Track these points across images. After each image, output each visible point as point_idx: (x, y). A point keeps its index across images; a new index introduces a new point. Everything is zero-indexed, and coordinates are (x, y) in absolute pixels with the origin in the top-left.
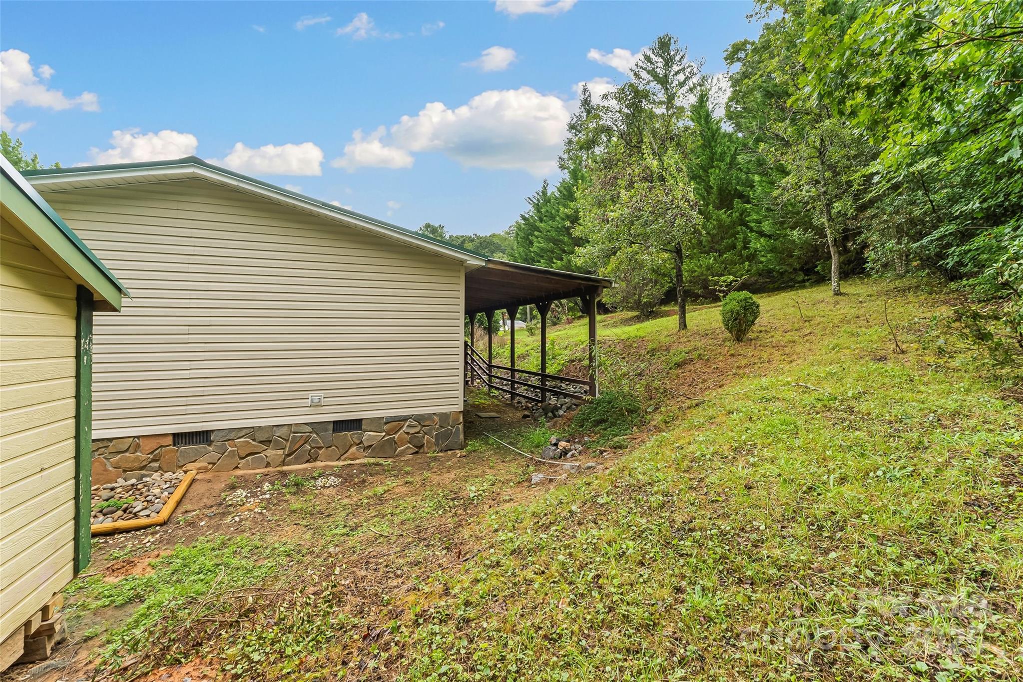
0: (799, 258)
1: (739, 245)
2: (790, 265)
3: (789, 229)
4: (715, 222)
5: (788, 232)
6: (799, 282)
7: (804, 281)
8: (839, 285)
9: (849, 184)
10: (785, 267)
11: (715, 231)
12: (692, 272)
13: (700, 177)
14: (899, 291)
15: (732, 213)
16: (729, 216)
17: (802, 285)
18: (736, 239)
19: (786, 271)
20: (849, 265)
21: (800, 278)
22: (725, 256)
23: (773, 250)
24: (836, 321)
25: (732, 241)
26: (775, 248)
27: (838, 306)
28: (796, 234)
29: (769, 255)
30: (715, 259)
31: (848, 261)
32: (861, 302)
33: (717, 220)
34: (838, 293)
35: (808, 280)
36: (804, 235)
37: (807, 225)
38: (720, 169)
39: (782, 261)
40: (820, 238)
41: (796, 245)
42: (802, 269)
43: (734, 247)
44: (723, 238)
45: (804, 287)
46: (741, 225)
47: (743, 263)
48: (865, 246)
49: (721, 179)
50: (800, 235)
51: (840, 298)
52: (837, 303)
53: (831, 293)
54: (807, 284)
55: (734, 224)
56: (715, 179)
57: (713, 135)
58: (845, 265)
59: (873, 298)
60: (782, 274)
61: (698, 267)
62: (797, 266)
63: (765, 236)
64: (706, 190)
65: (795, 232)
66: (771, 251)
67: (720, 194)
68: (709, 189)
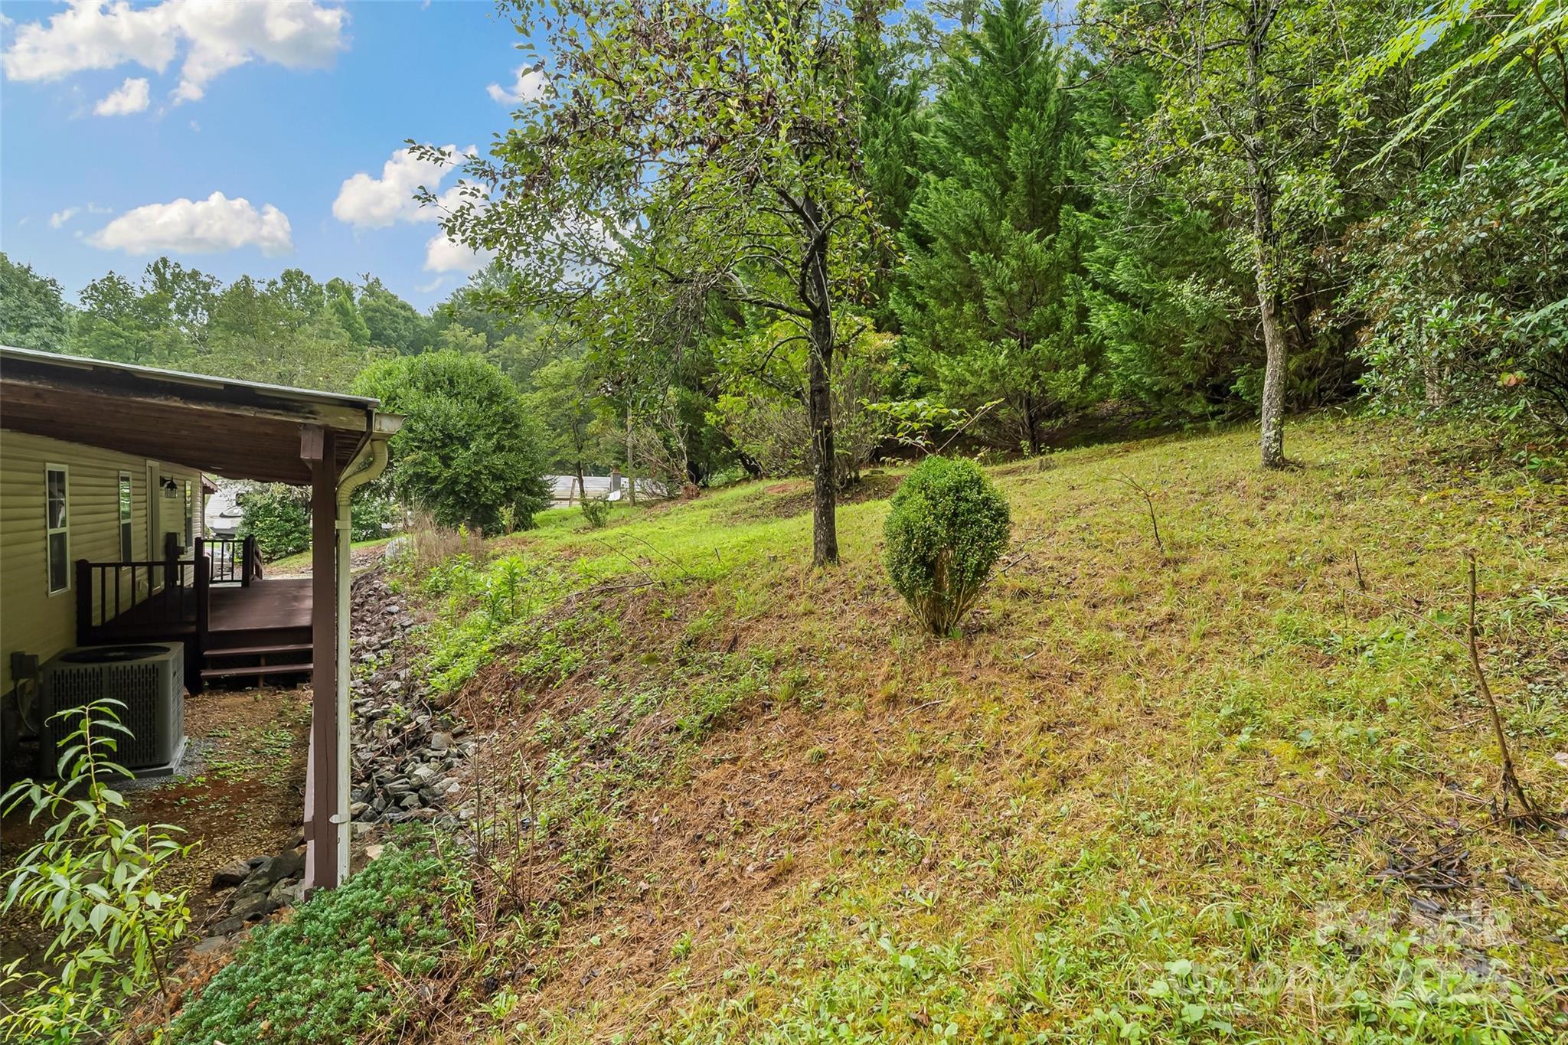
0: (1196, 357)
1: (1069, 321)
2: (1175, 374)
3: (1172, 280)
4: (1014, 263)
5: (1170, 286)
6: (1194, 419)
7: (1203, 417)
8: (1279, 438)
9: (1330, 115)
10: (1164, 380)
11: (1015, 287)
12: (960, 385)
13: (989, 150)
14: (1445, 462)
15: (1053, 240)
16: (1049, 247)
17: (1200, 427)
18: (1062, 305)
19: (1168, 390)
20: (1310, 379)
21: (1196, 409)
22: (1036, 346)
23: (1136, 334)
24: (1257, 572)
25: (1054, 312)
26: (1141, 329)
27: (1271, 507)
28: (1187, 292)
29: (1127, 348)
30: (1011, 355)
31: (1309, 369)
32: (1339, 496)
33: (1017, 257)
34: (1277, 462)
35: (1213, 415)
36: (1206, 293)
37: (1215, 269)
38: (1032, 128)
39: (1156, 364)
40: (1243, 304)
41: (1188, 324)
42: (1201, 386)
43: (1056, 325)
44: (1031, 304)
45: (1205, 432)
46: (1073, 272)
47: (1074, 367)
48: (1359, 321)
49: (1033, 153)
50: (1197, 293)
51: (1282, 476)
52: (1269, 495)
53: (1258, 458)
54: (1212, 424)
55: (1058, 266)
56: (1019, 155)
57: (1024, 48)
58: (1302, 380)
59: (1374, 483)
60: (1159, 396)
61: (973, 373)
62: (1191, 378)
63: (1122, 297)
64: (1001, 183)
65: (1187, 288)
66: (1133, 336)
67: (1031, 194)
68: (1006, 179)
